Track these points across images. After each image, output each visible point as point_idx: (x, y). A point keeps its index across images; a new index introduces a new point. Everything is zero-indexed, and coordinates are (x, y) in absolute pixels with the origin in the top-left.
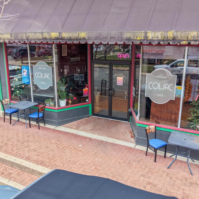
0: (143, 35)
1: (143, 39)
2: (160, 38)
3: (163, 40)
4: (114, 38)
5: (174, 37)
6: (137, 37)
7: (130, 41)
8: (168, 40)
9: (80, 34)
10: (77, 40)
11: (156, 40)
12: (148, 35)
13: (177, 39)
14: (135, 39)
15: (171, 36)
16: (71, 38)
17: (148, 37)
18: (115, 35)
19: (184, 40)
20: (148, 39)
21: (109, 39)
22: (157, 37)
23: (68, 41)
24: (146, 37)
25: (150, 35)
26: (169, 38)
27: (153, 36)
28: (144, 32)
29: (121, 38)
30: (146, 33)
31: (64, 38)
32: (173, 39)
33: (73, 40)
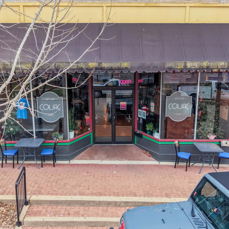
0: (183, 64)
1: (183, 68)
2: (197, 67)
3: (199, 69)
4: (157, 67)
5: (208, 66)
6: (178, 66)
7: (171, 70)
8: (203, 69)
9: (122, 64)
10: (118, 70)
11: (194, 69)
12: (187, 65)
13: (210, 68)
14: (176, 68)
15: (206, 65)
16: (112, 67)
17: (187, 66)
18: (158, 65)
19: (215, 69)
20: (187, 68)
21: (152, 68)
22: (194, 66)
23: (108, 70)
24: (185, 66)
25: (189, 65)
26: (204, 67)
27: (192, 65)
28: (184, 63)
29: (164, 67)
30: (185, 63)
31: (104, 67)
32: (207, 68)
33: (114, 70)
